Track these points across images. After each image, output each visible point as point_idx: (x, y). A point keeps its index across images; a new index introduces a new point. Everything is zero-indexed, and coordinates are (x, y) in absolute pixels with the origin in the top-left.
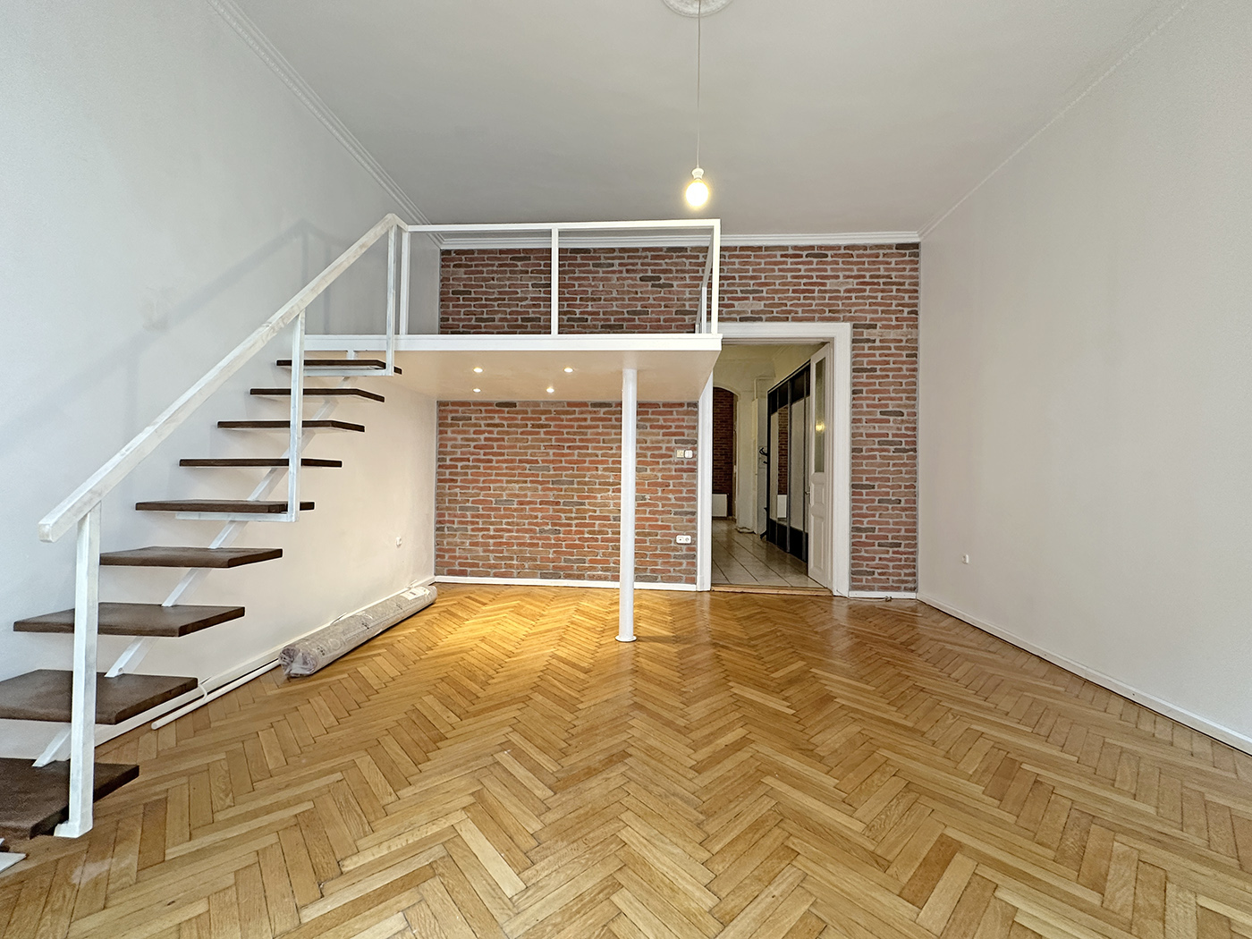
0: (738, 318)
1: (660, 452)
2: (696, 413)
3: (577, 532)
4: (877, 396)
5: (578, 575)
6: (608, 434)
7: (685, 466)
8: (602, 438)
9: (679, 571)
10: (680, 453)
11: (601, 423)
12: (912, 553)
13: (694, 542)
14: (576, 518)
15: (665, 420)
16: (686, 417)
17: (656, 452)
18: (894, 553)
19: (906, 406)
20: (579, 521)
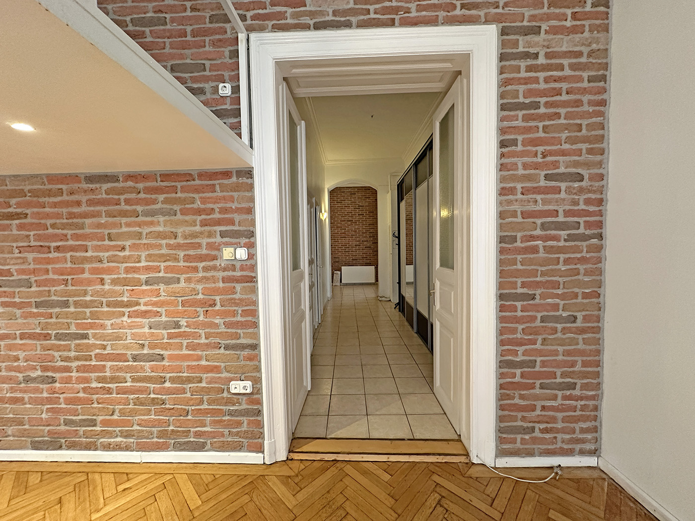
0: (312, 22)
1: (199, 252)
2: (251, 187)
3: (80, 380)
4: (540, 149)
5: (87, 443)
6: (114, 225)
7: (238, 274)
8: (106, 232)
9: (237, 434)
10: (227, 253)
11: (103, 208)
12: (593, 398)
13: (257, 391)
14: (77, 358)
15: (204, 201)
16: (235, 194)
17: (191, 252)
18: (565, 398)
19: (587, 165)
20: (80, 363)
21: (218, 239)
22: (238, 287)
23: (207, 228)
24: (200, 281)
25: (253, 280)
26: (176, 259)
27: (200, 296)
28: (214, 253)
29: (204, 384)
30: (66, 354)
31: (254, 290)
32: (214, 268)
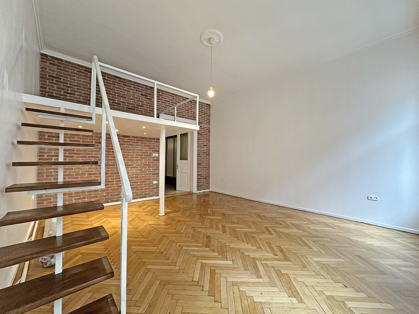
1: (148, 154)
2: (159, 142)
3: (116, 184)
4: (202, 141)
5: (117, 200)
6: (129, 147)
7: (156, 159)
8: (126, 148)
9: (153, 193)
10: (154, 155)
11: (126, 143)
13: (158, 183)
14: (116, 179)
15: (149, 144)
16: (156, 143)
17: (146, 154)
19: (208, 144)
21: (152, 152)
22: (156, 162)
23: (150, 149)
24: (147, 160)
25: (159, 160)
26: (143, 155)
27: (147, 163)
28: (151, 154)
29: (147, 183)
30: (112, 178)
31: (159, 162)
32: (151, 158)
